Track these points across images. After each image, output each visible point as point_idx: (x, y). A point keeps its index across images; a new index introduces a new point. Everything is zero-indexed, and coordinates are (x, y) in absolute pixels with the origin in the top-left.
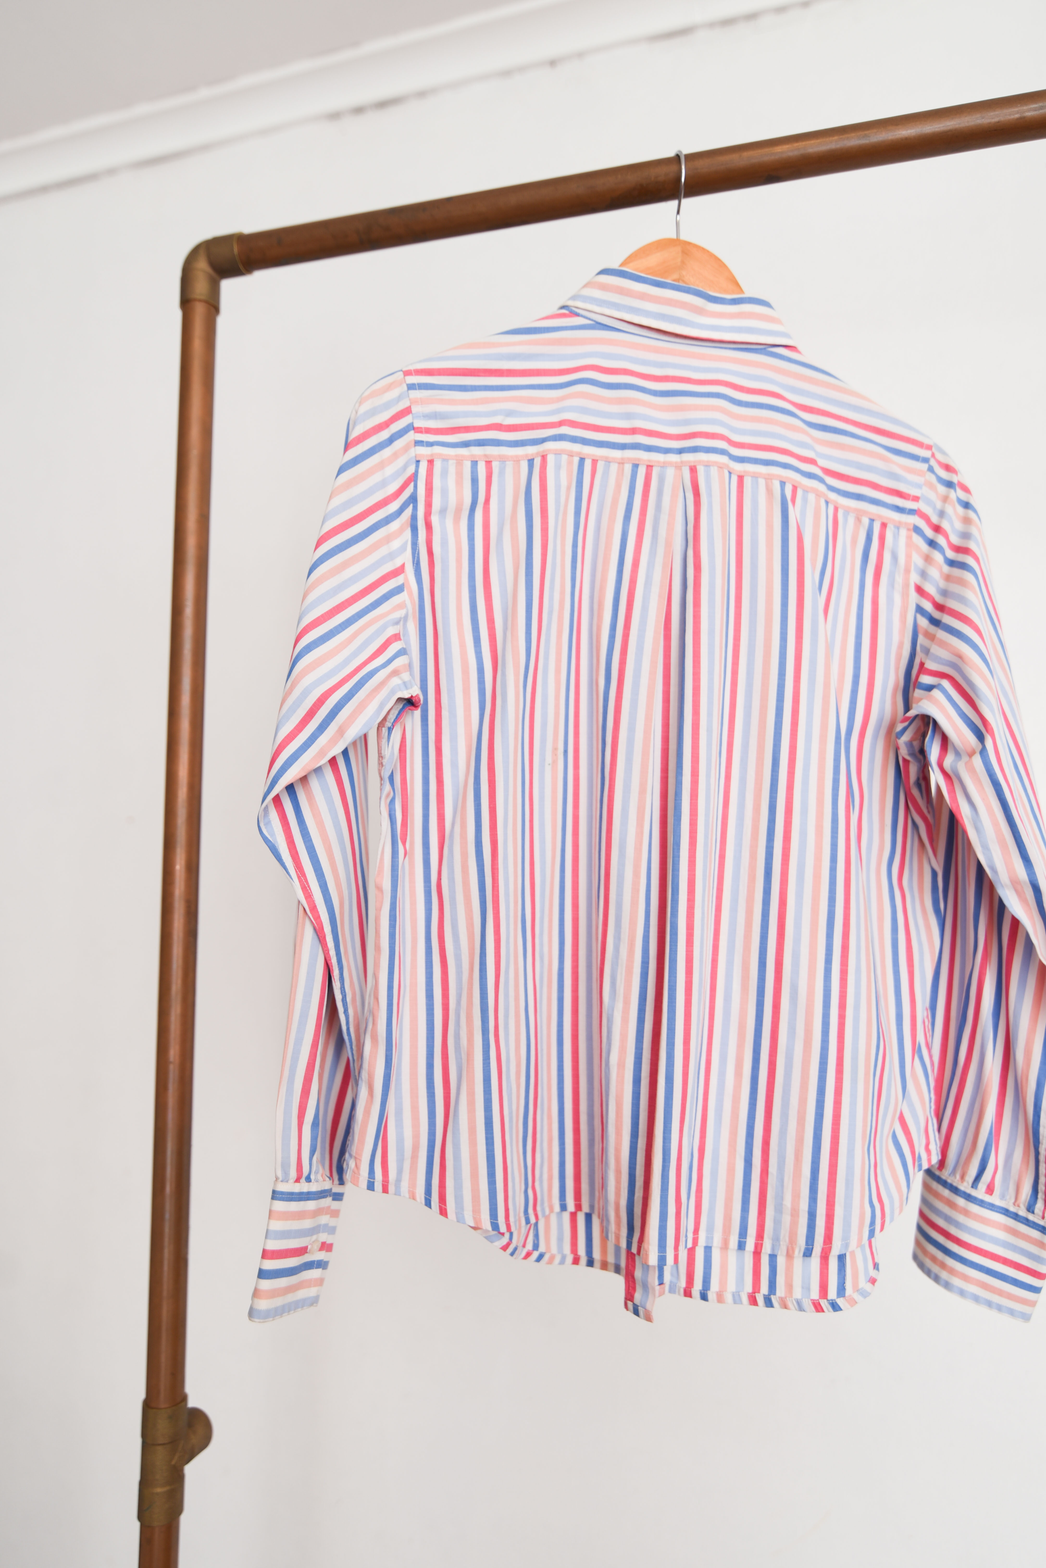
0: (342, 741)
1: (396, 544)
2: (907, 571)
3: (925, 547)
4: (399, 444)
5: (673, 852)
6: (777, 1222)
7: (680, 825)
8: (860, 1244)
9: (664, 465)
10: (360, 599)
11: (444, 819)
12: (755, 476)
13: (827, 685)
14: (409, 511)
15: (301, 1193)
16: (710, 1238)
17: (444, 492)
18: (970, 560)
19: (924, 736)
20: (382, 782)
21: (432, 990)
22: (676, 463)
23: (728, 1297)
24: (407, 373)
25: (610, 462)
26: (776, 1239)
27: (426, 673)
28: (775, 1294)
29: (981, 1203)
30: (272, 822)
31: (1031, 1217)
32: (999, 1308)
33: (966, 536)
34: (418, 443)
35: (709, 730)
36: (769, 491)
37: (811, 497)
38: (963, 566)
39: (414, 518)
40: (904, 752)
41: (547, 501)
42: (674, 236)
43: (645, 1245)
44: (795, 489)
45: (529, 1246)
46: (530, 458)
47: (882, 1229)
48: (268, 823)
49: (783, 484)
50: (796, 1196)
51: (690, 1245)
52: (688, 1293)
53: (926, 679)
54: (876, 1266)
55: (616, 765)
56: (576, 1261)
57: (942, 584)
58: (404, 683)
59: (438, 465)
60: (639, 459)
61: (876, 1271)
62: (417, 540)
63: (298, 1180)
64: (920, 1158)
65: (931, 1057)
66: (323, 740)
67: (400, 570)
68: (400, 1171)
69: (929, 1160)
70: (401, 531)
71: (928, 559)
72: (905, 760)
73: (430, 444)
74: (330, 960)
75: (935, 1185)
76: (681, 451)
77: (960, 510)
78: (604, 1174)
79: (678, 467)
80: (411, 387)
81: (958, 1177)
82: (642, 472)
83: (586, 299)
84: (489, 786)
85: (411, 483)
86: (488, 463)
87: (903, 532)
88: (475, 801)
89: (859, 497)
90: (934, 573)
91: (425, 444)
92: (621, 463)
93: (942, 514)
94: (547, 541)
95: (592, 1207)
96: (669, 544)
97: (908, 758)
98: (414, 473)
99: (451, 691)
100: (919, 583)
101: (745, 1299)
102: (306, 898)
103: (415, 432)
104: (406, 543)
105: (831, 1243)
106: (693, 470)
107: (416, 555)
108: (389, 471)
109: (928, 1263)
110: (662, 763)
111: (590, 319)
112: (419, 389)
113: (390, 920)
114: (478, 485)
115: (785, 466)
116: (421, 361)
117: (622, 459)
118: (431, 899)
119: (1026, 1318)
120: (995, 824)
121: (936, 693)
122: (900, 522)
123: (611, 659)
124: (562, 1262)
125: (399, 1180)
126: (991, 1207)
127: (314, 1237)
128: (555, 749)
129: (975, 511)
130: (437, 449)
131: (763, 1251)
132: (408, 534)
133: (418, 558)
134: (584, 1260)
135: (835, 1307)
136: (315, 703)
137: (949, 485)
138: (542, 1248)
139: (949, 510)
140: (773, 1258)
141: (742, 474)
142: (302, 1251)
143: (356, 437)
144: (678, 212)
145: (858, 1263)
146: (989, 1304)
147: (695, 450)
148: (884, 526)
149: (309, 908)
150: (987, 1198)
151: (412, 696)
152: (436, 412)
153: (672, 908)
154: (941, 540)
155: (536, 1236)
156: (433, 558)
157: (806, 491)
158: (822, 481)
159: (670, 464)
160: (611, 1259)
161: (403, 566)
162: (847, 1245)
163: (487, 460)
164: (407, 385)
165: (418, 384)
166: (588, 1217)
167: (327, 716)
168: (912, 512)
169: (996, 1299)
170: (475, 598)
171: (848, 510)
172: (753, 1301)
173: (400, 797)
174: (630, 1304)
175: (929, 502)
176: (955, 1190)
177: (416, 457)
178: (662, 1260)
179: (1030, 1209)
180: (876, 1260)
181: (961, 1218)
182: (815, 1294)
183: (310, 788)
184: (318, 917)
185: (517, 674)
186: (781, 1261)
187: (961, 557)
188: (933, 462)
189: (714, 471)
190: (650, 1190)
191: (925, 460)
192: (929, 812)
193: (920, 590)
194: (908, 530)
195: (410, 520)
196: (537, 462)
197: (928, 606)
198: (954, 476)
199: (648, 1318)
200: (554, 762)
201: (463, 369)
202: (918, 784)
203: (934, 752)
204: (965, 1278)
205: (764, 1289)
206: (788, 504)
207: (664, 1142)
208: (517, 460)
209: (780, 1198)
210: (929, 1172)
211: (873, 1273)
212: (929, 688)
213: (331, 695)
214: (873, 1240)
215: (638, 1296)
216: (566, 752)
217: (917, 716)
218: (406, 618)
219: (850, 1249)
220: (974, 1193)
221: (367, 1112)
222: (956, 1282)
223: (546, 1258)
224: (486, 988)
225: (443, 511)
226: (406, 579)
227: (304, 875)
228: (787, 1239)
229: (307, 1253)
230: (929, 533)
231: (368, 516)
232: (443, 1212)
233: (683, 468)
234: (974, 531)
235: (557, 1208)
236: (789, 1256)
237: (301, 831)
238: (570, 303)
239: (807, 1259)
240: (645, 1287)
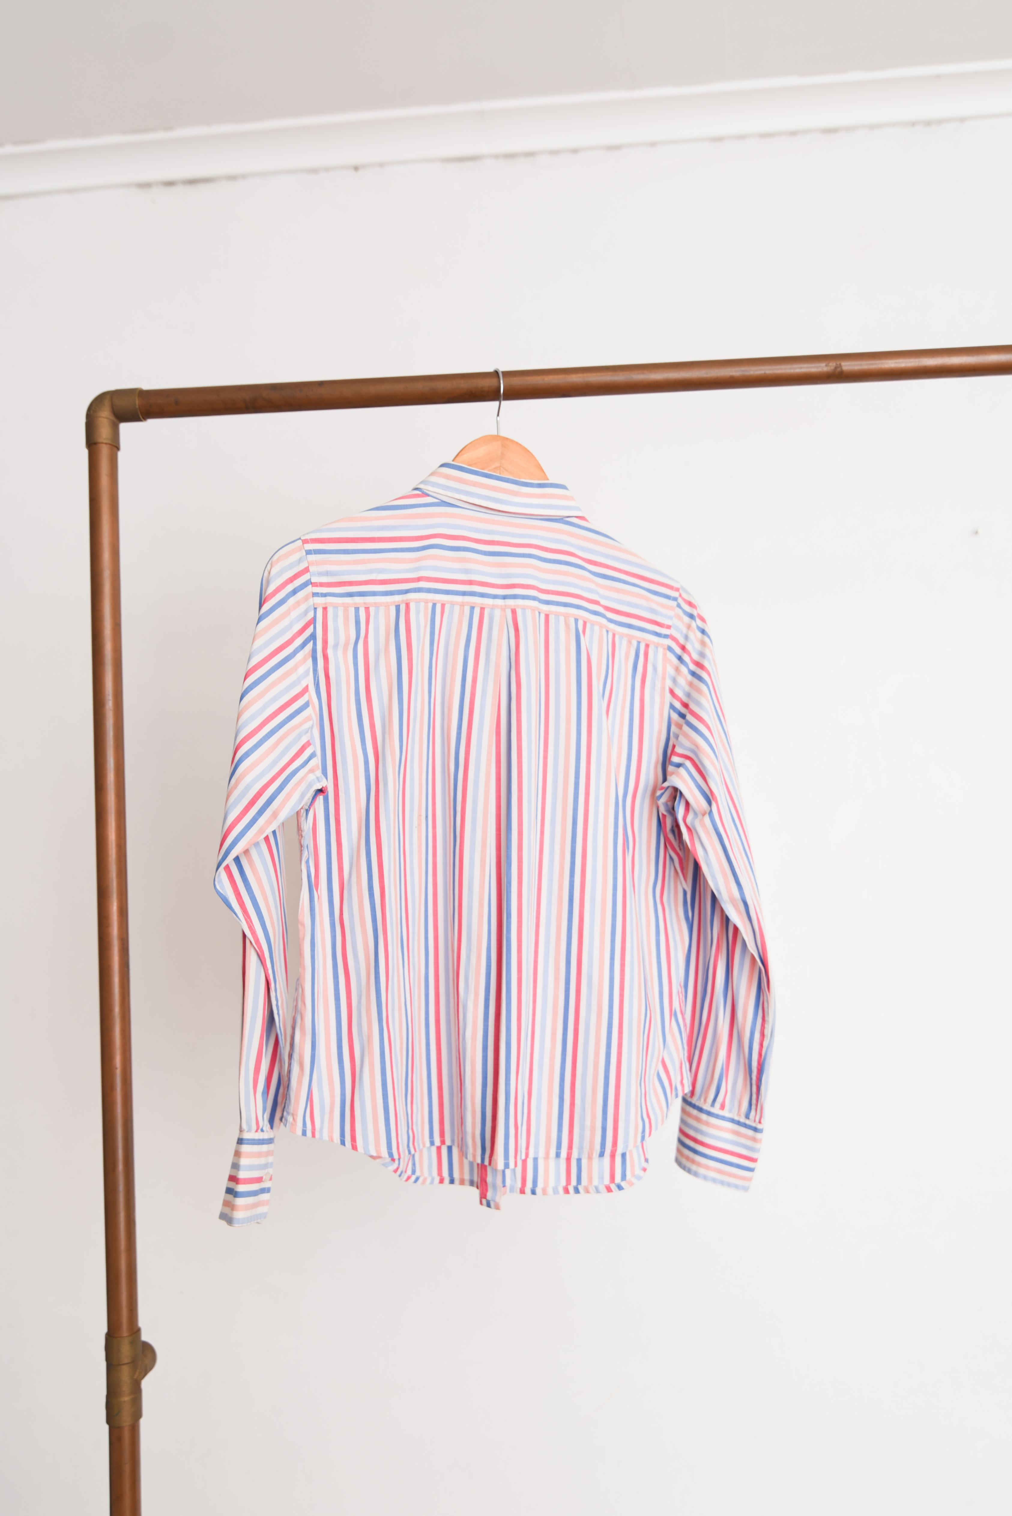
0: (275, 821)
1: (301, 670)
2: (664, 678)
3: (675, 661)
4: (301, 595)
5: (507, 888)
6: (582, 1136)
7: (511, 869)
8: (635, 1146)
9: (493, 607)
10: (279, 714)
11: (343, 871)
12: (557, 615)
13: (609, 765)
14: (310, 646)
15: (259, 1140)
16: (536, 1152)
17: (336, 632)
18: (704, 675)
19: (675, 798)
20: (302, 848)
21: (339, 994)
22: (501, 606)
23: (550, 1191)
24: (305, 542)
25: (454, 605)
26: (581, 1148)
27: (326, 765)
28: (580, 1184)
29: (717, 1116)
30: (223, 880)
31: (748, 1122)
32: (729, 1185)
33: (702, 655)
34: (315, 595)
35: (529, 802)
36: (567, 625)
37: (597, 629)
38: (700, 678)
39: (314, 650)
40: (662, 810)
41: (411, 638)
42: (496, 434)
43: (495, 1157)
44: (585, 623)
45: (409, 1172)
46: (397, 604)
47: (650, 1135)
48: (220, 881)
49: (576, 620)
50: (593, 1118)
51: (523, 1157)
52: (522, 1191)
53: (676, 759)
54: (646, 1160)
55: (464, 828)
56: (442, 1181)
57: (687, 688)
58: (318, 778)
59: (330, 611)
60: (475, 603)
61: (646, 1163)
62: (317, 667)
63: (257, 1131)
64: (676, 1089)
65: (684, 1019)
66: (261, 821)
67: (306, 690)
68: (322, 1122)
69: (683, 1091)
70: (304, 660)
71: (677, 669)
72: (664, 816)
73: (325, 595)
74: (269, 977)
75: (689, 1109)
76: (505, 597)
77: (699, 634)
78: (463, 1114)
79: (503, 609)
80: (309, 552)
81: (702, 1100)
82: (477, 612)
83: (434, 485)
84: (377, 847)
85: (311, 625)
86: (367, 609)
87: (661, 651)
88: (367, 857)
89: (630, 626)
90: (682, 681)
91: (320, 595)
92: (462, 605)
93: (686, 638)
94: (412, 667)
95: (453, 1141)
96: (497, 666)
97: (665, 813)
98: (313, 618)
99: (346, 778)
100: (671, 687)
101: (561, 1191)
102: (252, 934)
103: (312, 586)
104: (309, 669)
105: (616, 1146)
106: (514, 612)
107: (317, 678)
108: (294, 614)
109: (684, 1161)
110: (496, 824)
111: (437, 498)
112: (314, 554)
113: (311, 946)
114: (360, 625)
115: (578, 607)
116: (313, 532)
117: (463, 602)
118: (335, 929)
119: (746, 1189)
120: (719, 861)
121: (682, 770)
122: (658, 644)
123: (459, 750)
124: (432, 1182)
125: (322, 1129)
126: (723, 1118)
127: (266, 1171)
128: (420, 816)
129: (709, 637)
130: (329, 599)
131: (572, 1157)
132: (310, 662)
133: (318, 680)
134: (447, 1179)
135: (620, 1188)
136: (255, 795)
137: (692, 616)
138: (418, 1173)
139: (691, 636)
140: (579, 1161)
141: (548, 613)
142: (259, 1180)
143: (271, 593)
144: (498, 415)
145: (635, 1159)
146: (722, 1183)
147: (515, 597)
148: (647, 646)
149: (255, 941)
150: (721, 1113)
151: (323, 787)
152: (327, 571)
153: (507, 928)
154: (686, 658)
155: (414, 1164)
156: (329, 681)
157: (593, 624)
158: (604, 616)
159: (497, 606)
160: (467, 1177)
161: (307, 686)
162: (626, 1147)
163: (366, 606)
164: (306, 551)
165: (313, 550)
166: (450, 1149)
167: (264, 804)
168: (666, 636)
169: (726, 1179)
170: (361, 709)
171: (622, 635)
172: (567, 1191)
173: (313, 857)
174: (484, 1201)
175: (678, 629)
176: (700, 1110)
177: (314, 605)
178: (507, 1165)
179: (747, 1117)
180: (647, 1156)
181: (704, 1128)
182: (607, 1181)
183: (250, 854)
184: (260, 947)
185: (394, 767)
186: (584, 1162)
187: (699, 671)
188: (680, 601)
189: (528, 613)
190: (497, 1121)
191: (675, 599)
192: (680, 849)
193: (672, 692)
194: (664, 649)
195: (311, 652)
196: (403, 608)
197: (678, 705)
198: (695, 610)
199: (497, 1208)
200: (419, 825)
201: (346, 538)
202: (673, 831)
203: (680, 814)
204: (707, 1168)
205: (574, 1182)
206: (580, 636)
207: (506, 1087)
208: (387, 606)
209: (583, 1119)
210: (685, 1100)
211: (644, 1164)
212: (679, 765)
213: (266, 789)
214: (644, 1142)
215: (489, 1195)
216: (427, 817)
217: (668, 787)
218: (312, 727)
219: (629, 1149)
220: (712, 1110)
221: (300, 1081)
222: (702, 1171)
223: (421, 1180)
224: (380, 990)
225: (336, 646)
226: (310, 696)
227: (249, 918)
228: (588, 1147)
229: (262, 1181)
230: (678, 651)
231: (281, 651)
232: (354, 1147)
233: (507, 610)
234: (707, 652)
235: (428, 1144)
236: (590, 1158)
237: (245, 886)
238: (422, 486)
239: (602, 1158)
240: (494, 1187)
